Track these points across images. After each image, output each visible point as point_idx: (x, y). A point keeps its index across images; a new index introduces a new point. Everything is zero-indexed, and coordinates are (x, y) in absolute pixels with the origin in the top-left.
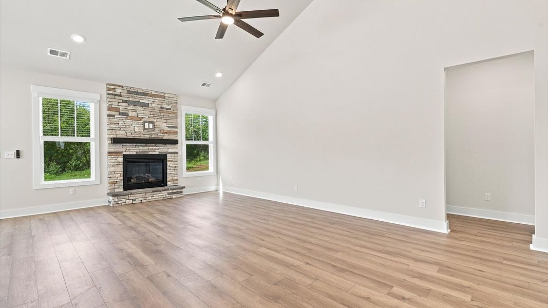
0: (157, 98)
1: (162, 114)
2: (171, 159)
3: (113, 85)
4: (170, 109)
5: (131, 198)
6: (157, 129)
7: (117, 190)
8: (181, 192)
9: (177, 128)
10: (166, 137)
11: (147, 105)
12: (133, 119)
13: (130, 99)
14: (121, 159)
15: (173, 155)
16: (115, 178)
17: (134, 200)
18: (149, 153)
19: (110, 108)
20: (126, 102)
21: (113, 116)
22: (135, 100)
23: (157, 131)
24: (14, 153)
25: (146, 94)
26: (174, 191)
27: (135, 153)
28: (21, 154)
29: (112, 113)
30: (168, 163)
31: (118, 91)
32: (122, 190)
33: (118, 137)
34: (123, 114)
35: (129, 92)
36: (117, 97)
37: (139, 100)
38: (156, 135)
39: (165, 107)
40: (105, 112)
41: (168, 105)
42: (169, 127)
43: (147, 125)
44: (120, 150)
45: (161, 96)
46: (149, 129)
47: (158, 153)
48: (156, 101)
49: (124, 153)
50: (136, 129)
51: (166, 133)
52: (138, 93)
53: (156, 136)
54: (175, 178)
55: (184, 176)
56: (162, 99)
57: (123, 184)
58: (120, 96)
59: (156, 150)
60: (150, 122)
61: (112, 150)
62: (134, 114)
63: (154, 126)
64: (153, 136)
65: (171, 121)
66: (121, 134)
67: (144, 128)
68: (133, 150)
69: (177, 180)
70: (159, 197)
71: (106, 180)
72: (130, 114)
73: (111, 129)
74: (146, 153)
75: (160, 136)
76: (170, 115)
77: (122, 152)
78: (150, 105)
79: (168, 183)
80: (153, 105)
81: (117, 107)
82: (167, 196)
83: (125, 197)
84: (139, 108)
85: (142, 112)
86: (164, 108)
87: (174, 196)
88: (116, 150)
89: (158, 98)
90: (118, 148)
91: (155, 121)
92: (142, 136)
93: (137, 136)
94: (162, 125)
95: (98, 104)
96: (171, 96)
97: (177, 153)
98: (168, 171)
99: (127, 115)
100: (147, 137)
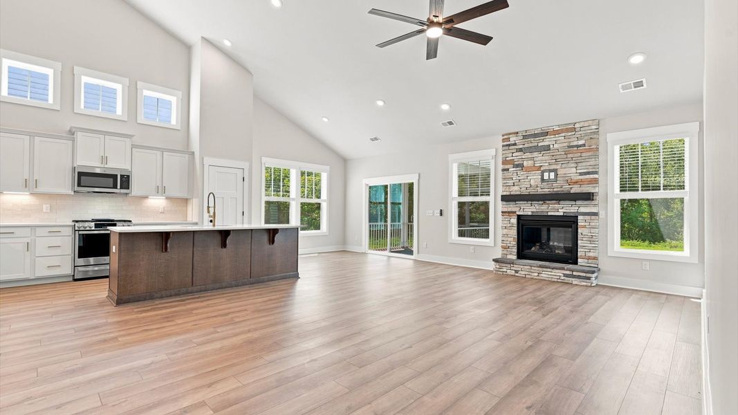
0: (561, 135)
1: (569, 156)
2: (583, 224)
3: (506, 135)
4: (584, 145)
5: (514, 269)
6: (561, 179)
7: (509, 257)
8: (589, 278)
9: (596, 173)
10: (576, 189)
11: (547, 148)
12: (529, 170)
13: (526, 146)
14: (514, 221)
15: (587, 218)
16: (507, 242)
17: (517, 272)
18: (549, 214)
19: (505, 162)
20: (520, 150)
21: (508, 170)
22: (531, 145)
23: (560, 181)
24: (439, 211)
25: (545, 134)
26: (574, 273)
27: (530, 214)
28: (444, 213)
29: (507, 167)
30: (580, 231)
31: (513, 139)
32: (515, 257)
33: (512, 193)
34: (517, 166)
35: (525, 137)
36: (511, 148)
37: (536, 144)
38: (560, 187)
39: (575, 143)
40: (501, 167)
41: (581, 139)
42: (581, 174)
43: (546, 176)
44: (514, 210)
45: (567, 130)
46: (549, 180)
47: (562, 214)
48: (560, 138)
49: (518, 213)
50: (531, 182)
51: (576, 183)
52: (535, 136)
53: (559, 189)
54: (591, 254)
55: (609, 255)
56: (570, 134)
57: (516, 251)
58: (515, 144)
59: (560, 209)
60: (550, 171)
61: (505, 210)
62: (530, 163)
63: (556, 175)
64: (555, 190)
65: (584, 164)
66: (515, 190)
67: (543, 180)
68: (528, 209)
69: (595, 258)
70: (550, 276)
71: (500, 244)
72: (525, 164)
73: (505, 185)
74: (545, 214)
75: (566, 188)
76: (584, 155)
77: (515, 212)
78: (551, 146)
79: (579, 260)
80: (556, 146)
81: (511, 158)
82: (563, 278)
83: (506, 265)
84: (535, 154)
85: (541, 159)
86: (573, 147)
87: (575, 281)
88: (510, 210)
89: (563, 134)
90: (512, 207)
91: (558, 167)
92: (540, 191)
93: (532, 191)
94: (571, 172)
95: (494, 160)
96: (586, 124)
97: (596, 214)
98: (579, 242)
99: (521, 166)
100: (546, 191)
